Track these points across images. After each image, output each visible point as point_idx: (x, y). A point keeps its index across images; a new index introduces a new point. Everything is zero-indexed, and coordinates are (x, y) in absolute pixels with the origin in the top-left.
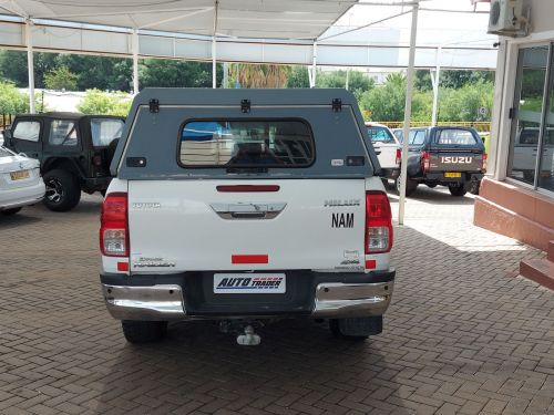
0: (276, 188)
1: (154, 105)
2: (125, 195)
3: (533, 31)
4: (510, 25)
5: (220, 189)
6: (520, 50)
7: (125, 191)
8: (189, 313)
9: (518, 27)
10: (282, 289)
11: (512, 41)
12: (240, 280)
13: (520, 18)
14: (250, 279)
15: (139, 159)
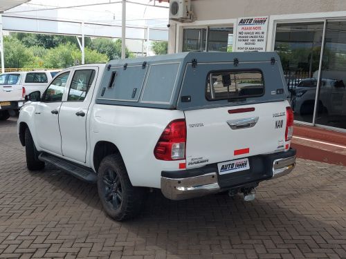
0: (253, 109)
1: (194, 62)
2: (183, 120)
3: (196, 20)
4: (185, 16)
5: (230, 112)
6: (184, 30)
7: (183, 117)
8: (221, 188)
9: (189, 17)
10: (248, 167)
11: (179, 24)
12: (230, 165)
13: (190, 12)
14: (233, 164)
15: (187, 97)
